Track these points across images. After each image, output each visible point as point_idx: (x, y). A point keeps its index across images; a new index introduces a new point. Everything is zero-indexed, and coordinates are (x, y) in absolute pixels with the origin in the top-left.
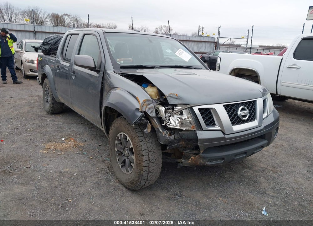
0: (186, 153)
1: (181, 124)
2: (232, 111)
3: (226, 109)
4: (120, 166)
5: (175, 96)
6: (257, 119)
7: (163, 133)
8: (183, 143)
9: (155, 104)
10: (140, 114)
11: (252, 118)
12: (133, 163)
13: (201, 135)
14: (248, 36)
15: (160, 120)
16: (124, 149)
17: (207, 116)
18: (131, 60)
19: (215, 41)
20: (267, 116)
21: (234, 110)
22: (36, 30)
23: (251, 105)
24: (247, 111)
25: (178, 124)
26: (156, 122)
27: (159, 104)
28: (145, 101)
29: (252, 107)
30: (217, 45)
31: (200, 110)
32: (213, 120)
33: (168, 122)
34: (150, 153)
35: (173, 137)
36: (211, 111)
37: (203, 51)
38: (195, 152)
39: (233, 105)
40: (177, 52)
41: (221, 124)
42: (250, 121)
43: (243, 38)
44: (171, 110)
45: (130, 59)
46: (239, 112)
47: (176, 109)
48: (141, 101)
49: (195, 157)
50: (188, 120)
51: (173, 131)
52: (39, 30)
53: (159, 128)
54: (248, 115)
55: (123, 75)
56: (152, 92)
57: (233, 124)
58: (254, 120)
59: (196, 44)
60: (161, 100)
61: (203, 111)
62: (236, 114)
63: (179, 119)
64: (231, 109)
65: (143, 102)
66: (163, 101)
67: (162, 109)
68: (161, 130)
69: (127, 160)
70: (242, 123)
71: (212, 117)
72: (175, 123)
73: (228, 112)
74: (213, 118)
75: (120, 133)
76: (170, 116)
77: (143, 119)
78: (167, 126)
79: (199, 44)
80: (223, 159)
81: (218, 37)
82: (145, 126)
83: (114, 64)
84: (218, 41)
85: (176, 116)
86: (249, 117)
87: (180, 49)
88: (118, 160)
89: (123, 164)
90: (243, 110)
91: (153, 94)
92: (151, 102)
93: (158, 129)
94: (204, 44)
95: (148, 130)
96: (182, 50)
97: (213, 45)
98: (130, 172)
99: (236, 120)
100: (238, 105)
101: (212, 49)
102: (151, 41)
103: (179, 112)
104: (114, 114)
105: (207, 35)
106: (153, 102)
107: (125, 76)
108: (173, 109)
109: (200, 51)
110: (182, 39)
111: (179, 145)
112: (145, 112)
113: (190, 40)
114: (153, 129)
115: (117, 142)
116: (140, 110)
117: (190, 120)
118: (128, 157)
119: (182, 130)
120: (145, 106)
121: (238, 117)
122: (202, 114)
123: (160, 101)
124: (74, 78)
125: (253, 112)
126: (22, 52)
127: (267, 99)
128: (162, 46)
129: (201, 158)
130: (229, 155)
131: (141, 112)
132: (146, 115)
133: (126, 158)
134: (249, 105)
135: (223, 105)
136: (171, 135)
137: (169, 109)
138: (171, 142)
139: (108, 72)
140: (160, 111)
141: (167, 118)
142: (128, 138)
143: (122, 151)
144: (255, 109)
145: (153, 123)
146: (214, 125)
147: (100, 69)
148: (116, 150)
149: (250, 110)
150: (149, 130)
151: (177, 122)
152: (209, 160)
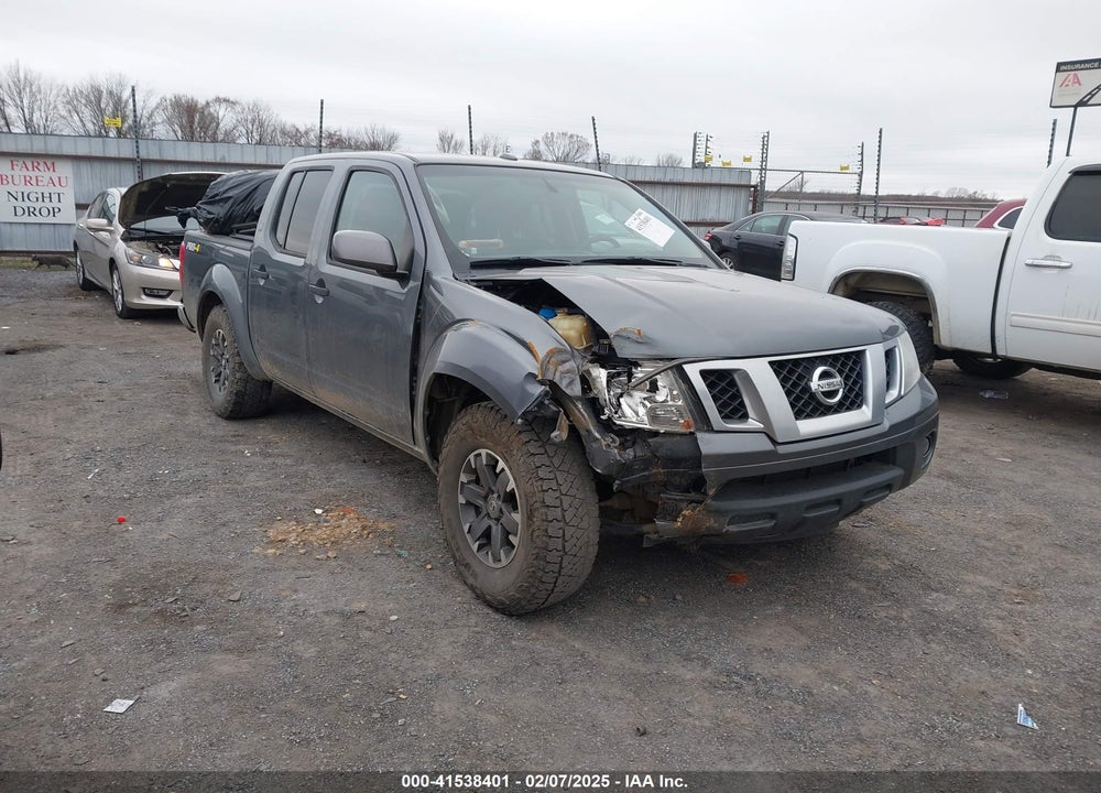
0: (669, 499)
1: (653, 417)
2: (794, 378)
3: (777, 373)
4: (475, 547)
5: (634, 337)
6: (867, 405)
7: (604, 443)
8: (658, 471)
9: (579, 361)
10: (537, 390)
11: (853, 399)
12: (516, 535)
13: (710, 444)
14: (862, 165)
15: (595, 406)
16: (485, 498)
17: (723, 391)
18: (498, 244)
19: (753, 183)
20: (900, 397)
21: (801, 377)
22: (144, 154)
23: (849, 365)
24: (838, 379)
25: (646, 418)
26: (582, 412)
27: (592, 362)
28: (551, 354)
29: (852, 370)
30: (757, 196)
31: (704, 374)
32: (742, 404)
33: (616, 413)
34: (566, 501)
35: (630, 453)
36: (736, 376)
37: (710, 216)
38: (693, 496)
39: (796, 362)
40: (631, 219)
41: (763, 416)
42: (848, 409)
43: (844, 170)
44: (624, 379)
45: (497, 240)
46: (816, 383)
47: (639, 373)
48: (541, 354)
49: (695, 508)
50: (671, 403)
51: (631, 436)
52: (155, 156)
53: (592, 428)
54: (841, 390)
55: (482, 284)
56: (570, 329)
57: (799, 415)
58: (860, 406)
59: (686, 193)
60: (595, 349)
61: (713, 378)
62: (807, 389)
63: (646, 402)
64: (791, 373)
65: (546, 356)
66: (602, 352)
67: (601, 375)
68: (597, 435)
69: (494, 528)
70: (823, 414)
71: (737, 396)
72: (637, 414)
73: (783, 382)
74: (741, 397)
75: (476, 452)
76: (621, 395)
77: (546, 402)
78: (615, 424)
79: (696, 194)
80: (772, 516)
81: (763, 169)
82: (552, 423)
83: (454, 256)
84: (762, 183)
85: (638, 395)
86: (845, 397)
87: (640, 210)
88: (466, 531)
89: (484, 541)
90: (824, 375)
91: (573, 333)
92: (569, 356)
93: (589, 431)
94: (713, 195)
95: (560, 434)
96: (645, 214)
97: (743, 196)
98: (504, 562)
99: (806, 404)
100: (814, 362)
101: (741, 210)
102: (552, 189)
103: (647, 383)
104: (454, 401)
105: (724, 164)
106: (573, 356)
107: (487, 289)
108: (630, 376)
109: (700, 219)
110: (639, 178)
111: (649, 476)
112: (553, 385)
113: (667, 180)
114: (573, 430)
115: (463, 478)
116: (540, 378)
117: (680, 403)
118: (498, 520)
119: (656, 434)
120: (551, 367)
121: (813, 396)
122: (710, 386)
123: (594, 354)
124: (320, 300)
125: (855, 382)
126: (110, 232)
127: (897, 349)
128: (581, 203)
129: (710, 512)
130: (790, 505)
131: (542, 383)
132: (555, 393)
133: (492, 523)
134: (844, 364)
135: (770, 363)
136: (625, 449)
137: (619, 374)
138: (626, 468)
139: (436, 277)
140: (594, 380)
141: (614, 401)
142: (501, 464)
143: (480, 502)
144: (861, 376)
145: (575, 415)
146: (745, 416)
147: (410, 271)
148: (462, 500)
149: (847, 378)
150: (565, 435)
151: (642, 411)
152: (733, 517)
